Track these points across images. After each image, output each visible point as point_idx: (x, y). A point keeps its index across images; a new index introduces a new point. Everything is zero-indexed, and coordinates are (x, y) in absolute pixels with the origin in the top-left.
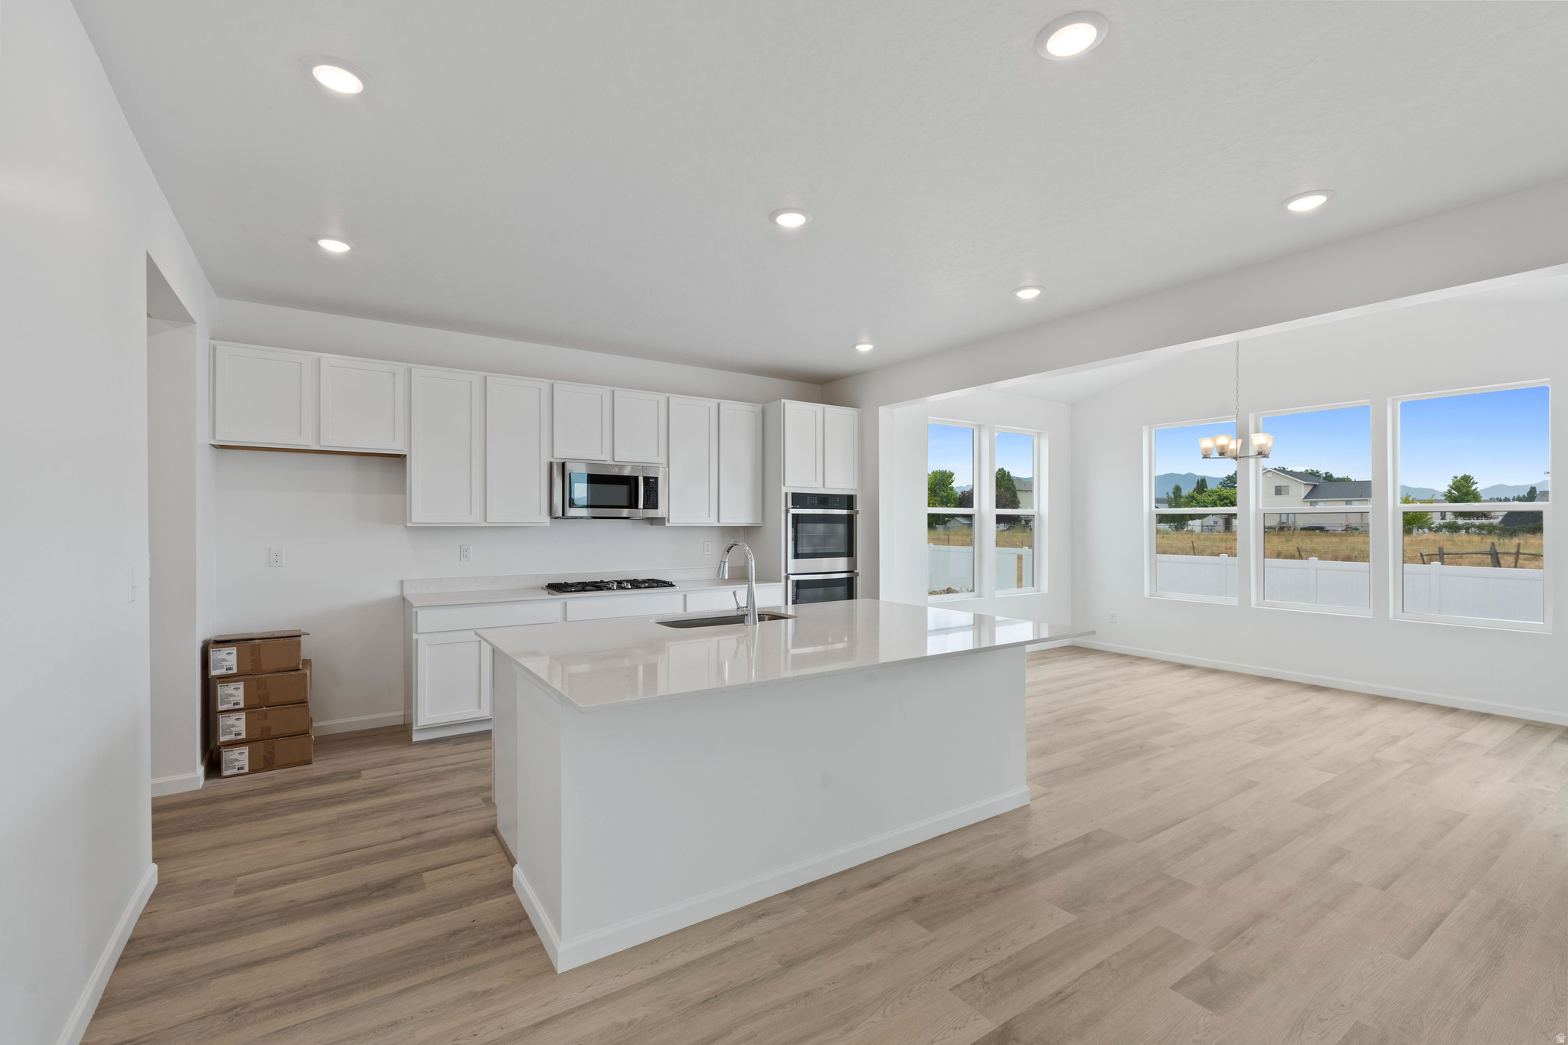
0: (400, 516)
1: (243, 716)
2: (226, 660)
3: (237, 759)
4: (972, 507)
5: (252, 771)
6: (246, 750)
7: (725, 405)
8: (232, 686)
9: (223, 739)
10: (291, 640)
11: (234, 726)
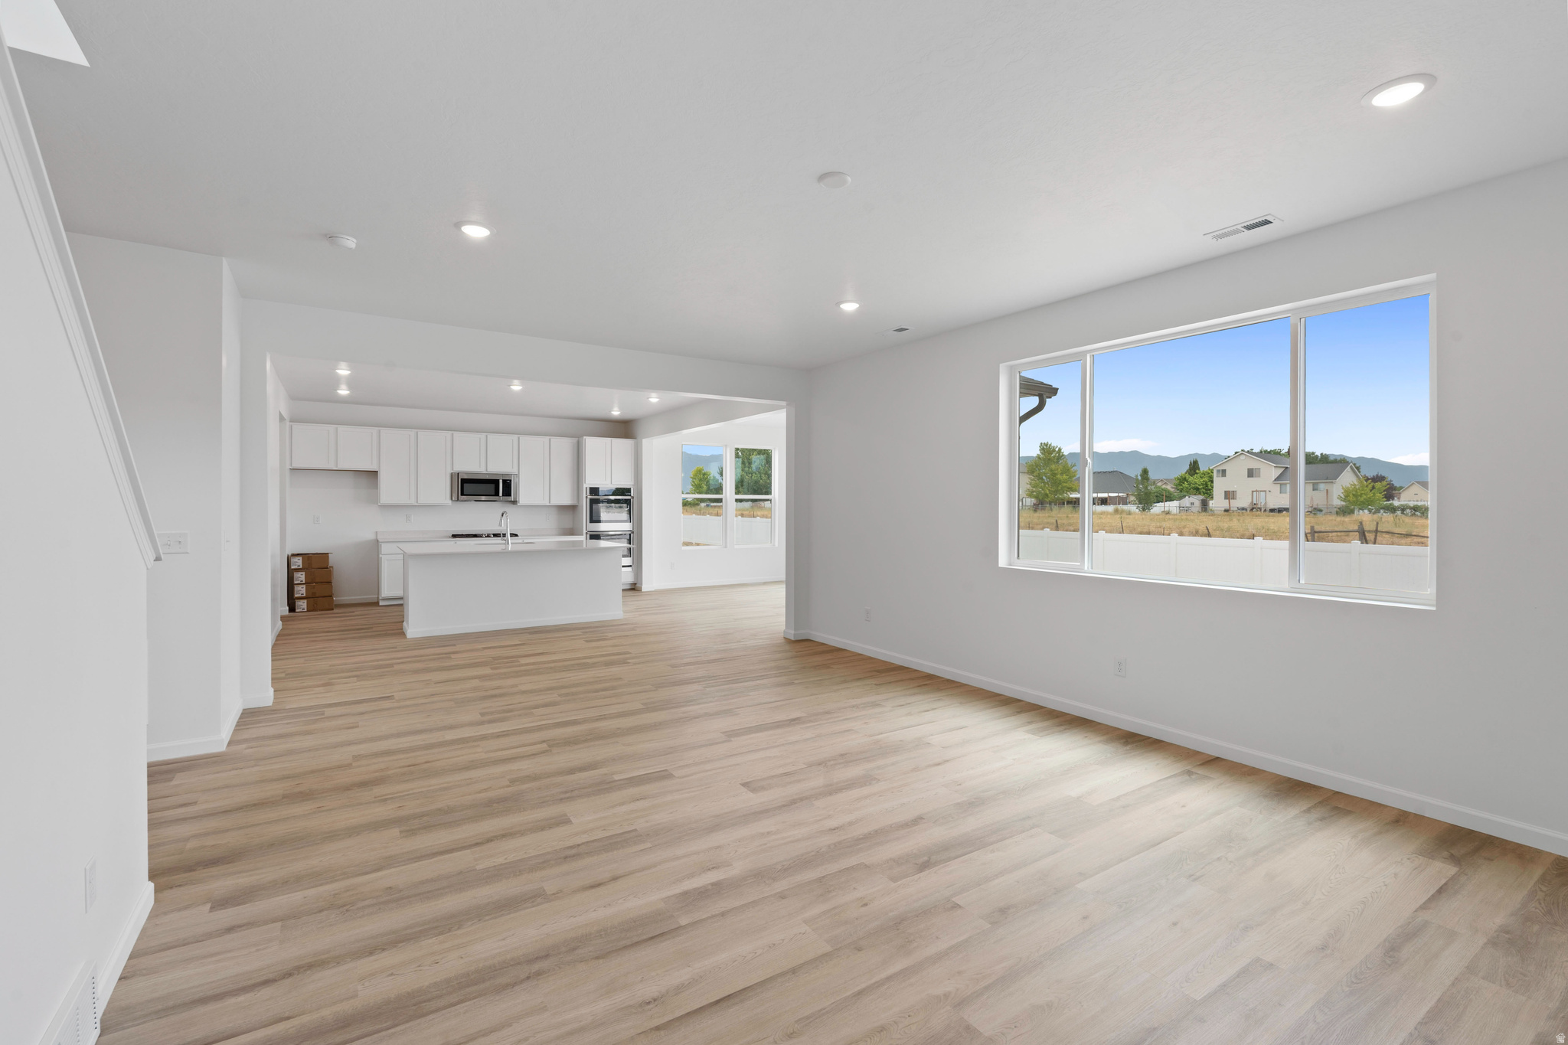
0: (374, 499)
1: (304, 586)
2: (298, 562)
3: (302, 605)
4: (722, 494)
5: (308, 611)
6: (305, 601)
7: (554, 440)
8: (300, 573)
9: (296, 596)
10: (325, 556)
11: (301, 591)
